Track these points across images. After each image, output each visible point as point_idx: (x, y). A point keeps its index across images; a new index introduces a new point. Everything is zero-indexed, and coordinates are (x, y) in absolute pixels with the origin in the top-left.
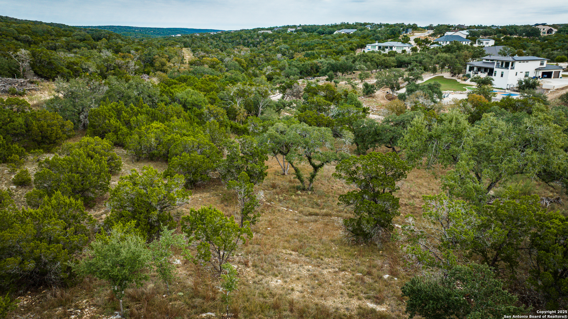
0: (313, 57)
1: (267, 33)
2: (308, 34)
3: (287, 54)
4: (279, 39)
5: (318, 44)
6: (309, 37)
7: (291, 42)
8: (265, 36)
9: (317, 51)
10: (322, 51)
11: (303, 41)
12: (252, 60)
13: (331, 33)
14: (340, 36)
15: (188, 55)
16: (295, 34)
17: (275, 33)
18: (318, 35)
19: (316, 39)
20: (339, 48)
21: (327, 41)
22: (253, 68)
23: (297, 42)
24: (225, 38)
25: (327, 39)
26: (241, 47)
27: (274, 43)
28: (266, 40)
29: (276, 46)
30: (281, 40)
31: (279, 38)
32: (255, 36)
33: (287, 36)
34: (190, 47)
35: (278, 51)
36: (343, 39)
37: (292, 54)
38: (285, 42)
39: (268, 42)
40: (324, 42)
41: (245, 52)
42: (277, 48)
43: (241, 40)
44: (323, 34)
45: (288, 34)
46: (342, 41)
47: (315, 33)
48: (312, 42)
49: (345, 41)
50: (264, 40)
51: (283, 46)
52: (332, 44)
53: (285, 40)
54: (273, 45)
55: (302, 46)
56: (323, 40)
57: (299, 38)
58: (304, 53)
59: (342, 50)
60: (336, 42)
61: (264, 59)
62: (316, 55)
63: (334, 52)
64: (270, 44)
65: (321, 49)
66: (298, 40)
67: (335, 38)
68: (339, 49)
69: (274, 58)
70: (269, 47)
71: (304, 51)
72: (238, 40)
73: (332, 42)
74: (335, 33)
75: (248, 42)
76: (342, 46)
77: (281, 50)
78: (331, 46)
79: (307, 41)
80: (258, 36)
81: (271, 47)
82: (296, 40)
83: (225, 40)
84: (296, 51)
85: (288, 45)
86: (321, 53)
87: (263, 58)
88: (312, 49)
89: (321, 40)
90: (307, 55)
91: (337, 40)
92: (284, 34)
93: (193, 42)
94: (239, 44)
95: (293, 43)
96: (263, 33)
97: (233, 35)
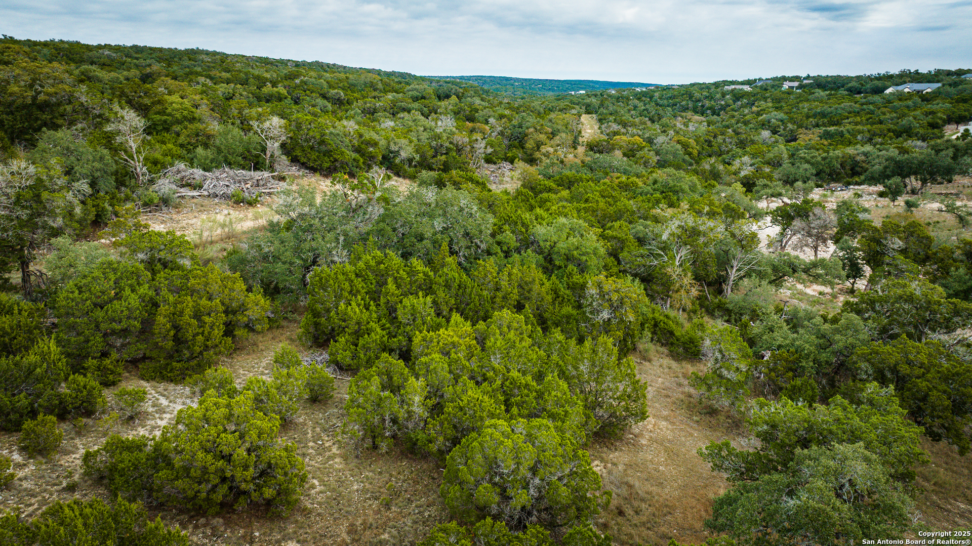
0: (841, 139)
1: (741, 90)
2: (827, 92)
3: (782, 132)
4: (766, 101)
5: (850, 113)
6: (829, 99)
7: (789, 107)
8: (738, 96)
9: (849, 127)
10: (859, 127)
11: (817, 107)
12: (710, 142)
13: (879, 91)
14: (901, 97)
15: (589, 128)
16: (800, 94)
17: (758, 90)
18: (849, 95)
19: (847, 104)
20: (904, 122)
21: (871, 107)
22: (713, 160)
23: (803, 108)
24: (660, 98)
25: (870, 103)
26: (689, 114)
27: (754, 109)
28: (739, 103)
29: (759, 114)
30: (770, 105)
31: (765, 99)
32: (718, 96)
33: (782, 95)
34: (596, 112)
35: (764, 125)
36: (910, 103)
37: (792, 131)
38: (777, 108)
39: (742, 106)
40: (864, 110)
41: (697, 125)
42: (760, 118)
43: (690, 102)
44: (859, 93)
45: (783, 93)
46: (908, 107)
47: (842, 92)
48: (836, 109)
49: (916, 107)
50: (734, 102)
51: (775, 116)
52: (884, 114)
53: (778, 103)
54: (752, 113)
55: (815, 116)
56: (862, 104)
57: (808, 100)
58: (822, 130)
59: (910, 128)
60: (895, 110)
61: (735, 140)
62: (847, 135)
63: (889, 130)
64: (746, 111)
65: (856, 124)
66: (806, 105)
67: (889, 102)
68: (903, 125)
69: (756, 138)
70: (745, 116)
71: (817, 126)
72: (684, 103)
73: (884, 110)
74: (888, 91)
75: (703, 106)
76: (910, 118)
77: (769, 122)
78: (882, 117)
79: (826, 107)
80: (724, 95)
81: (748, 117)
82: (801, 105)
83: (661, 102)
84: (800, 126)
85: (784, 113)
86: (859, 132)
87: (732, 138)
88: (837, 123)
89: (857, 106)
90: (827, 135)
91: (894, 106)
92: (776, 93)
93: (602, 105)
94: (686, 109)
95: (794, 110)
96: (733, 90)
97: (676, 93)
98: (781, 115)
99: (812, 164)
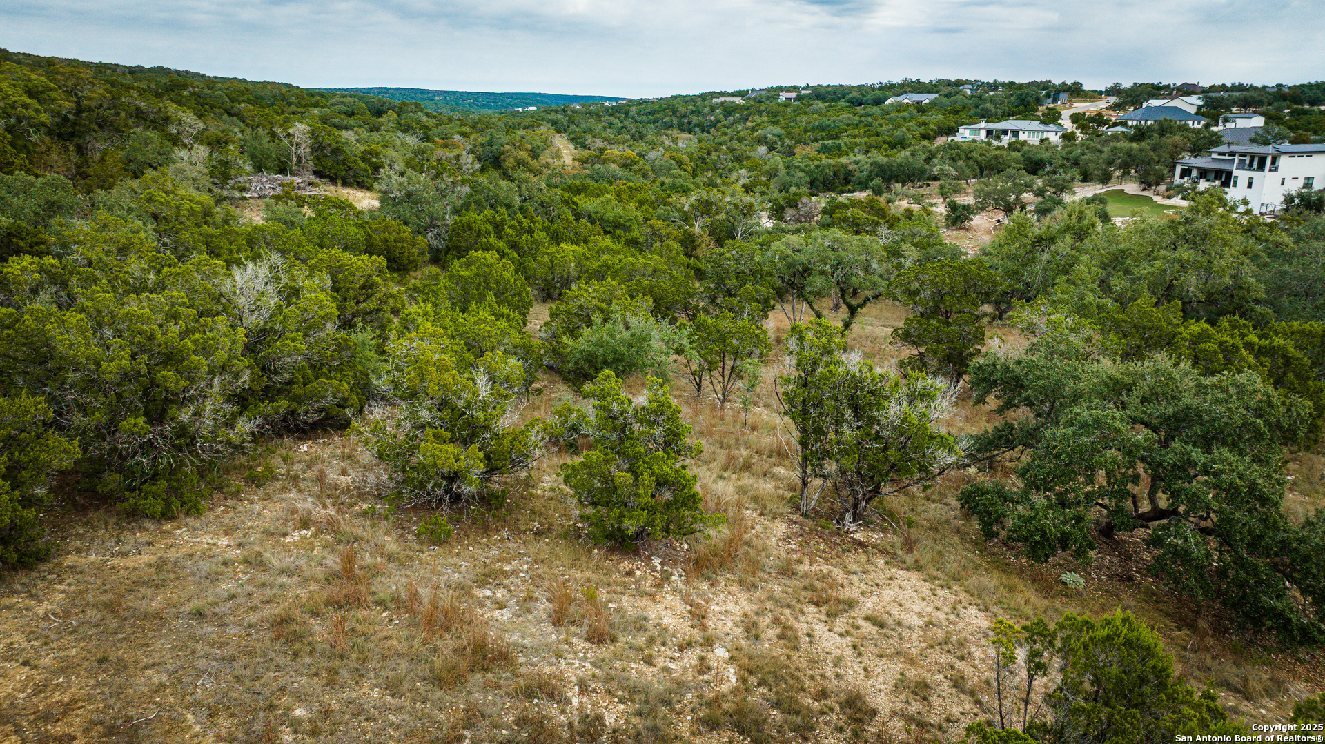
0: (839, 151)
1: (732, 102)
2: (827, 104)
3: (780, 148)
4: (761, 115)
5: (848, 125)
6: (828, 111)
7: (787, 121)
8: (729, 110)
9: (847, 140)
10: (858, 140)
11: (815, 120)
12: (704, 159)
13: (878, 102)
14: (900, 108)
16: (798, 106)
17: (752, 102)
18: (849, 107)
19: (845, 116)
20: (898, 133)
21: (869, 119)
22: (710, 174)
23: (801, 122)
24: (638, 114)
25: (870, 115)
26: (675, 132)
27: (749, 124)
28: (731, 118)
29: (754, 130)
30: (766, 119)
31: (760, 113)
32: (707, 110)
33: (779, 108)
35: (759, 141)
36: (906, 114)
37: (790, 147)
38: (773, 123)
39: (735, 122)
40: (862, 122)
41: (686, 143)
42: (756, 134)
43: (673, 118)
44: (860, 104)
45: (780, 105)
46: (904, 118)
47: (842, 103)
48: (834, 121)
49: (912, 118)
50: (726, 117)
51: (771, 131)
52: (881, 125)
53: (774, 118)
54: (747, 129)
55: (813, 130)
56: (861, 116)
57: (806, 113)
58: (818, 145)
59: (904, 139)
60: (891, 121)
61: (730, 157)
62: (845, 148)
63: (884, 142)
64: (740, 127)
65: (855, 136)
66: (804, 118)
67: (888, 113)
68: (897, 137)
69: (752, 154)
70: (738, 132)
71: (816, 140)
72: (667, 119)
73: (881, 121)
74: (887, 102)
75: (689, 123)
76: (904, 129)
77: (766, 138)
78: (879, 129)
79: (824, 119)
80: (713, 109)
81: (742, 134)
82: (798, 118)
83: (639, 119)
84: (798, 142)
85: (782, 128)
86: (856, 145)
87: (727, 154)
88: (837, 137)
89: (856, 118)
90: (825, 149)
91: (891, 118)
92: (772, 105)
93: (571, 122)
94: (670, 127)
95: (792, 124)
96: (722, 103)
97: (656, 107)
98: (778, 130)
99: (806, 173)
